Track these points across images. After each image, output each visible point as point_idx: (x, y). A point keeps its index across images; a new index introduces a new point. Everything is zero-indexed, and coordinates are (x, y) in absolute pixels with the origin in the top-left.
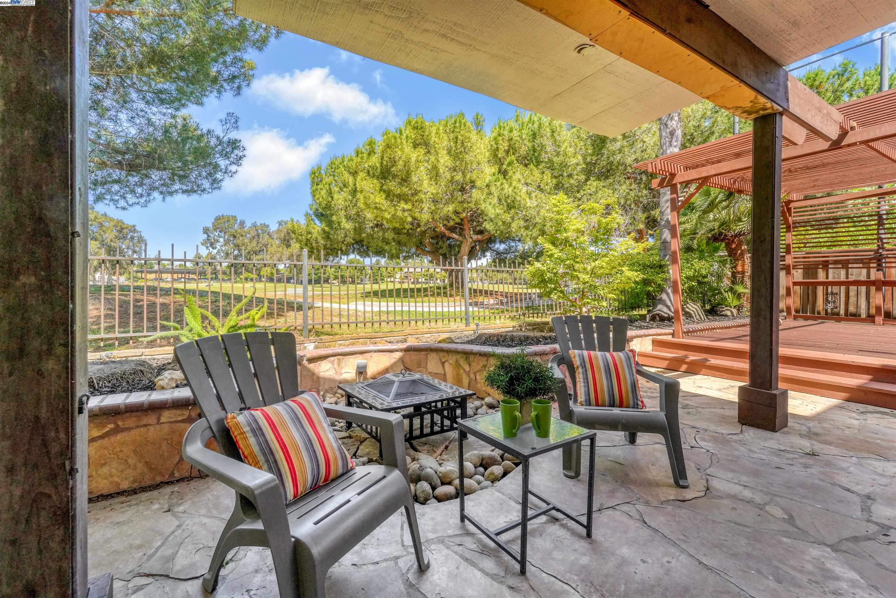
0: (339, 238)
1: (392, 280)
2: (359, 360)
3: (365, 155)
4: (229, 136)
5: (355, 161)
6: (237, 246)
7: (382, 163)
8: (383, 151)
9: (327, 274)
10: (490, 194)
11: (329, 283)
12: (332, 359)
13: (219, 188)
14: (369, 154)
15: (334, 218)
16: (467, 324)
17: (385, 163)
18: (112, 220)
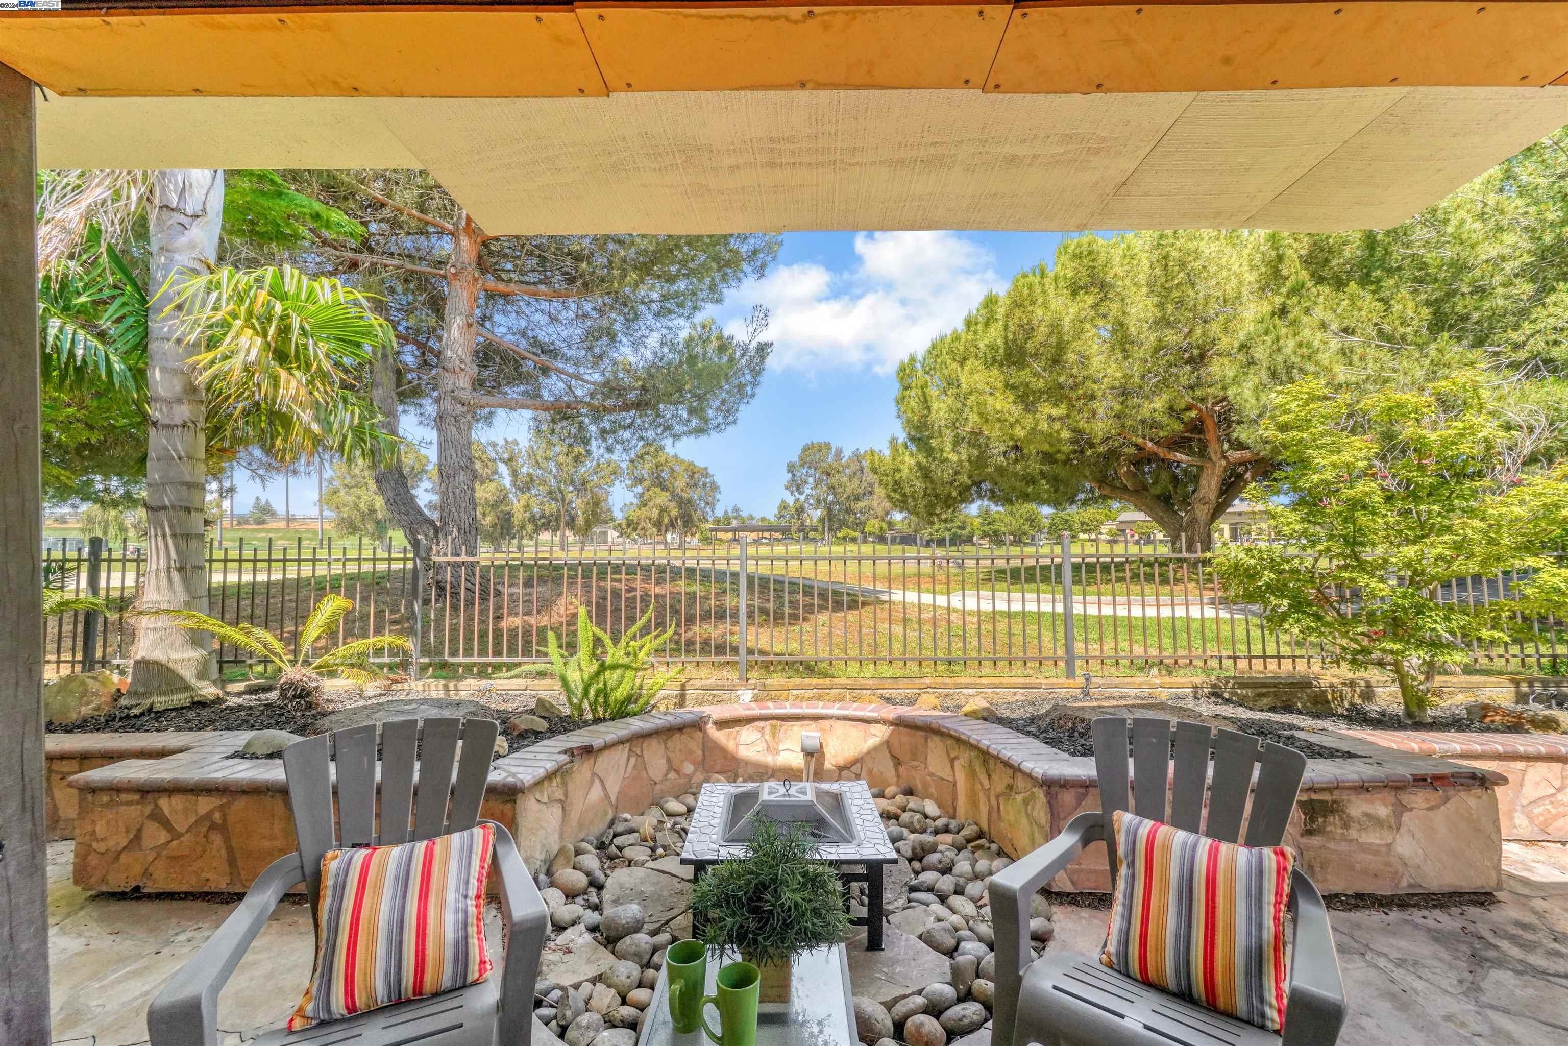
0: (946, 476)
1: (1093, 536)
2: (810, 734)
3: (980, 327)
4: (757, 340)
5: (963, 340)
6: (832, 488)
7: (1006, 337)
8: (1007, 316)
9: (968, 529)
10: (1252, 362)
11: (974, 544)
12: (761, 724)
13: (734, 422)
14: (987, 325)
15: (934, 443)
16: (1070, 673)
17: (1011, 336)
18: (683, 462)
